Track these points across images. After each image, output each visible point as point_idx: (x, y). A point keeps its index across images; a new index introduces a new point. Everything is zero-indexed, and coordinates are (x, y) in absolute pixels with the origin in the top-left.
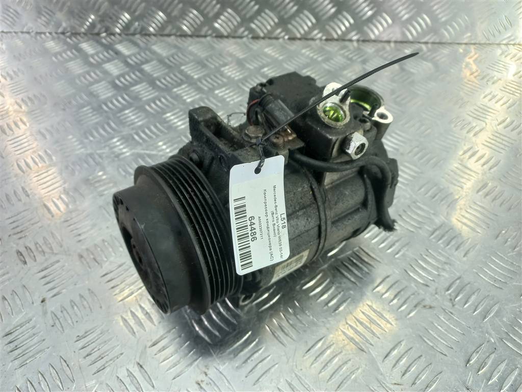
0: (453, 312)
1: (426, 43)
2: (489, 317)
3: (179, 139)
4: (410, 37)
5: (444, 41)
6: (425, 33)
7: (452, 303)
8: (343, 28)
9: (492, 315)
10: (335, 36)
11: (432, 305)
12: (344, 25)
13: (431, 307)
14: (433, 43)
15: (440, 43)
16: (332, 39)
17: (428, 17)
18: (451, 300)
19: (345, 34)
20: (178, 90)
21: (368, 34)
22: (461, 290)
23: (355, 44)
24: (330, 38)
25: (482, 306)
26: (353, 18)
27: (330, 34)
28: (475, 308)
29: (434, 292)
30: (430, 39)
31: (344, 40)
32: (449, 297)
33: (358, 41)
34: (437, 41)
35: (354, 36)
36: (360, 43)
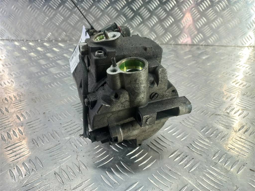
1: (202, 45)
4: (195, 43)
5: (209, 44)
6: (201, 41)
8: (168, 39)
10: (164, 43)
12: (168, 38)
14: (205, 45)
15: (208, 45)
16: (163, 44)
17: (202, 35)
19: (168, 41)
21: (178, 42)
23: (173, 46)
24: (162, 43)
26: (172, 35)
27: (162, 42)
30: (203, 44)
31: (168, 44)
33: (174, 44)
34: (206, 44)
35: (172, 42)
36: (175, 45)
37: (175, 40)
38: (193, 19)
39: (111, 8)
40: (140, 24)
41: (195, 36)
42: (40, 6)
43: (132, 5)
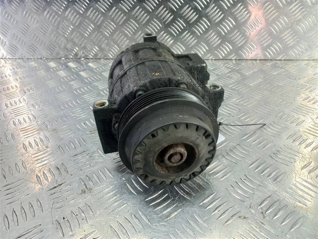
0: (264, 223)
1: (280, 60)
2: (295, 228)
3: (88, 107)
4: (269, 56)
7: (263, 215)
8: (226, 52)
9: (297, 227)
10: (220, 58)
11: (246, 216)
12: (226, 50)
13: (245, 218)
17: (281, 44)
18: (262, 213)
19: (227, 55)
20: (96, 84)
21: (242, 56)
22: (271, 206)
23: (234, 62)
25: (288, 218)
28: (282, 220)
29: (249, 207)
30: (282, 57)
31: (227, 60)
32: (261, 211)
33: (236, 60)
35: (233, 57)
37: (237, 54)
38: (266, 20)
39: (139, 9)
40: (183, 31)
41: (269, 46)
43: (170, 2)
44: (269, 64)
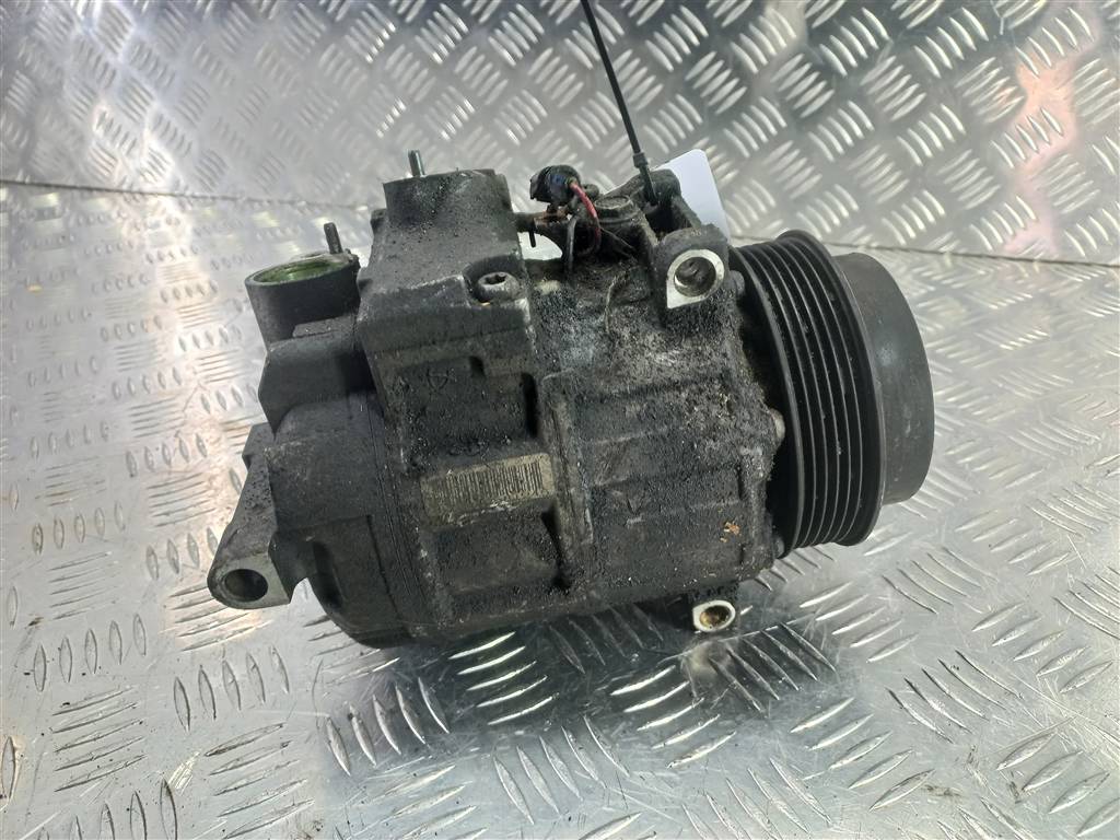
0: (1017, 821)
4: (1082, 253)
7: (1016, 794)
8: (920, 225)
10: (901, 241)
11: (954, 789)
13: (948, 793)
16: (896, 248)
18: (1013, 786)
19: (924, 238)
21: (978, 241)
22: (1047, 767)
23: (948, 261)
24: (888, 245)
27: (891, 238)
28: (1085, 818)
29: (965, 759)
31: (921, 251)
32: (1007, 779)
33: (954, 254)
35: (945, 243)
36: (960, 260)
37: (961, 234)
38: (1082, 122)
40: (774, 142)
41: (1082, 215)
42: (375, 51)
43: (739, 43)
44: (1077, 278)
